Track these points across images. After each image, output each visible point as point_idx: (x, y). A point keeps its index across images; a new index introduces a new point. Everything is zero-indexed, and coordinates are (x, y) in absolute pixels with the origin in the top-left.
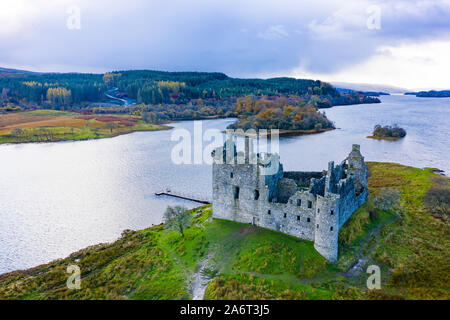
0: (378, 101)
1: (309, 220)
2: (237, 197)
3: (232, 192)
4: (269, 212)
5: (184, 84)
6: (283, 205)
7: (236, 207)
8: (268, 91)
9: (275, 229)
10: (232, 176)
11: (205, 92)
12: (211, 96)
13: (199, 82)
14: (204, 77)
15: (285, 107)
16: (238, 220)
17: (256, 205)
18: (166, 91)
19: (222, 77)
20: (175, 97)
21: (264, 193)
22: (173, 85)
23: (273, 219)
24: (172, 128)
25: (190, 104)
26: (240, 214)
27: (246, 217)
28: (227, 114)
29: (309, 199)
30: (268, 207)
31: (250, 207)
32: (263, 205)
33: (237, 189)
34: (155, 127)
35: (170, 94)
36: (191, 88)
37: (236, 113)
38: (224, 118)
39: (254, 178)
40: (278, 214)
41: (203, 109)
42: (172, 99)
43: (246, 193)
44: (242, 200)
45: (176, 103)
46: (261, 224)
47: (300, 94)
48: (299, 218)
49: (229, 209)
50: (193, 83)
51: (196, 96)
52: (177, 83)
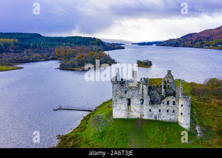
0: (124, 48)
1: (174, 111)
2: (129, 104)
3: (126, 102)
4: (150, 110)
5: (17, 40)
6: (159, 106)
7: (129, 110)
8: (69, 43)
9: (154, 119)
10: (126, 93)
11: (31, 45)
12: (36, 47)
13: (26, 39)
14: (28, 36)
15: (89, 52)
16: (130, 117)
17: (142, 107)
18: (6, 45)
19: (39, 36)
20: (12, 48)
21: (147, 100)
22: (10, 41)
23: (153, 114)
24: (22, 68)
25: (25, 53)
26: (132, 114)
27: (135, 115)
28: (50, 57)
29: (174, 100)
30: (149, 107)
31: (138, 109)
32: (146, 107)
33: (129, 100)
34: (10, 68)
35: (9, 47)
36: (22, 42)
37: (56, 57)
38: (49, 60)
39: (140, 93)
40: (155, 111)
41: (35, 55)
42: (10, 50)
43: (135, 102)
44: (132, 106)
45: (14, 52)
46: (145, 117)
47: (86, 45)
48: (168, 111)
49: (124, 112)
50: (21, 40)
51: (26, 47)
52: (12, 40)
